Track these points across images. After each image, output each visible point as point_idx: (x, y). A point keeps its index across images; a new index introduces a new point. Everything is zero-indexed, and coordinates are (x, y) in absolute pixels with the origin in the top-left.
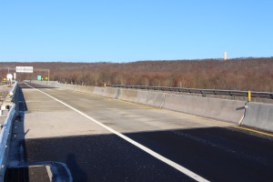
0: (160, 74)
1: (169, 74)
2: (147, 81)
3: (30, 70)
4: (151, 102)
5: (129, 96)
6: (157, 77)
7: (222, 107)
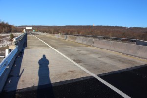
3: (31, 28)
4: (85, 42)
5: (72, 39)
7: (138, 50)
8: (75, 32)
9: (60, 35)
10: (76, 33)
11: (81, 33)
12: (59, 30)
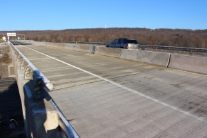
0: (80, 35)
1: (82, 35)
2: (74, 39)
3: (14, 34)
6: (78, 37)
8: (80, 37)
9: (77, 45)
10: (83, 39)
11: (90, 40)
12: (57, 36)
